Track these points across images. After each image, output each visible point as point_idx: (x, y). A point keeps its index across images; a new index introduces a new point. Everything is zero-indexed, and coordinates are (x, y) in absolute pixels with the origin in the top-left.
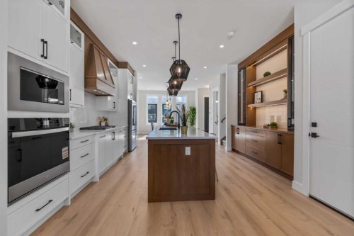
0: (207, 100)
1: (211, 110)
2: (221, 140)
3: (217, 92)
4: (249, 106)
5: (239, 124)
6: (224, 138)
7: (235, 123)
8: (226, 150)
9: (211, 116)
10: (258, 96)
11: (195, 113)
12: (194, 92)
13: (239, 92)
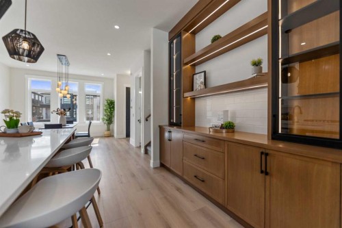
0: (128, 90)
1: (132, 104)
2: (146, 147)
3: (140, 78)
4: (186, 95)
5: (171, 124)
6: (149, 144)
7: (165, 122)
8: (152, 165)
9: (133, 111)
10: (199, 79)
11: (113, 107)
12: (112, 80)
13: (170, 75)
